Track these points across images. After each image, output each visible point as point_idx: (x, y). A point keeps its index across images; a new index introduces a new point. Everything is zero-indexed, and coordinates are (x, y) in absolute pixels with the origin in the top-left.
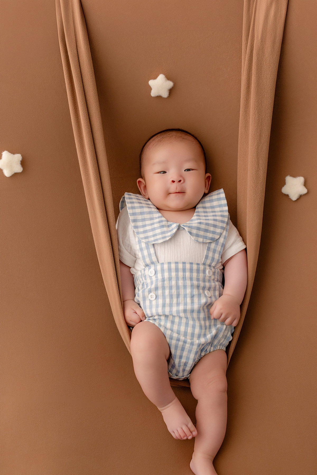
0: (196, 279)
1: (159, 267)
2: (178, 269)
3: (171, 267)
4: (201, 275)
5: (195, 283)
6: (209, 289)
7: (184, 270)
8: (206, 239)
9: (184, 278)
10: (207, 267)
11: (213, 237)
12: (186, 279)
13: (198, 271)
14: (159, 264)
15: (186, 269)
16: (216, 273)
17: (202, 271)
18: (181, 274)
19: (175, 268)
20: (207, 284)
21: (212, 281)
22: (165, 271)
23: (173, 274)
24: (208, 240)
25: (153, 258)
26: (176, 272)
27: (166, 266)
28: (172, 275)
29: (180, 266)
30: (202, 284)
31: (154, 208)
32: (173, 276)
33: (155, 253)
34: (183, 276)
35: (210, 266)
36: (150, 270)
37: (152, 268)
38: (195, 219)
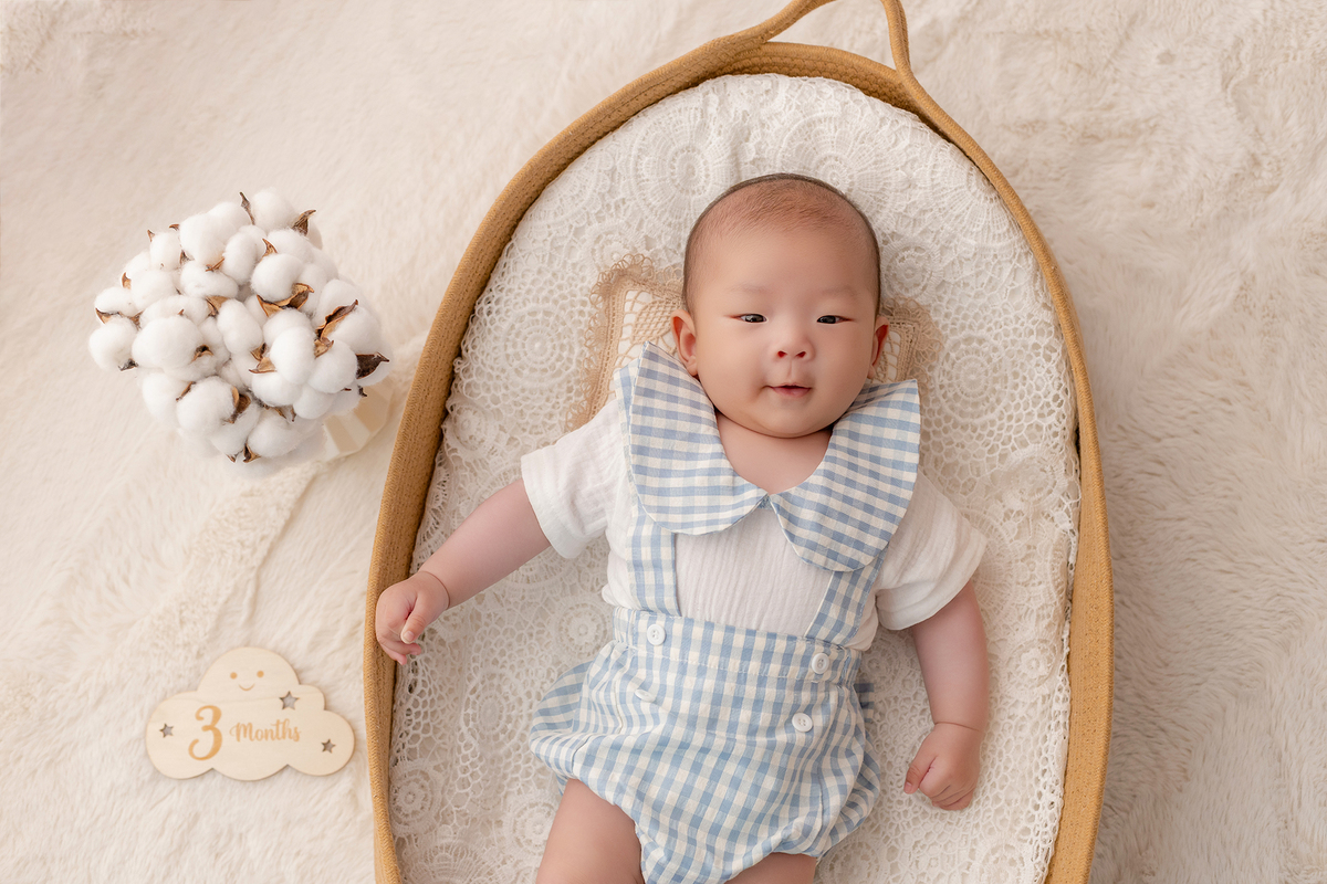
1: (677, 628)
4: (794, 671)
6: (808, 710)
7: (747, 654)
8: (835, 560)
10: (819, 648)
11: (855, 558)
12: (745, 680)
13: (787, 658)
14: (679, 618)
15: (753, 652)
16: (842, 664)
17: (800, 660)
18: (734, 664)
19: (721, 642)
20: (805, 697)
21: (822, 688)
22: (692, 645)
24: (839, 565)
25: (666, 599)
26: (722, 655)
27: (698, 632)
28: (709, 660)
29: (739, 640)
30: (790, 698)
35: (827, 643)
36: (652, 627)
37: (660, 623)
38: (817, 486)
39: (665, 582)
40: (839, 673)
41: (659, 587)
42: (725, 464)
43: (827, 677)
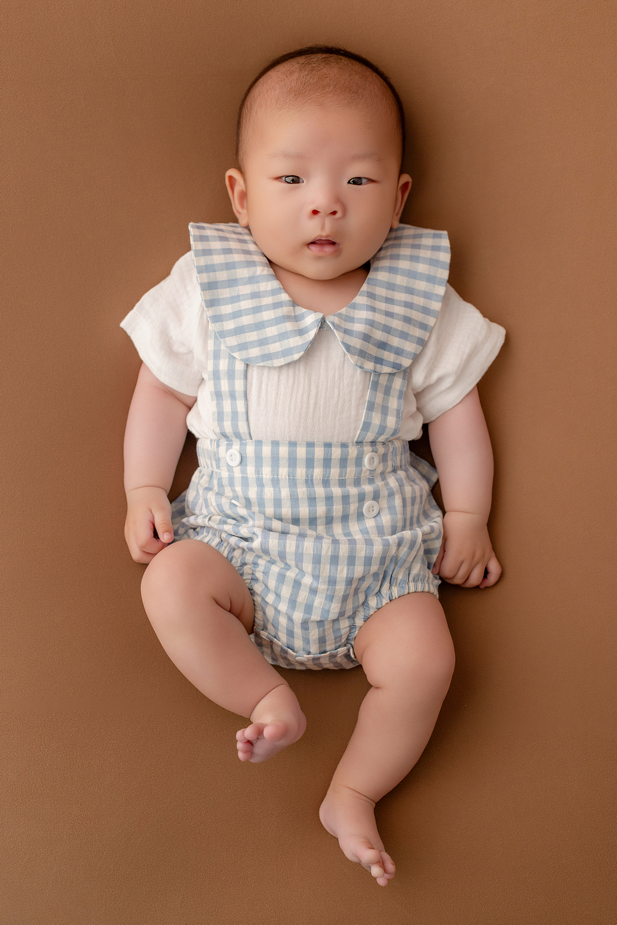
0: (337, 482)
1: (250, 450)
2: (295, 459)
3: (278, 454)
4: (351, 471)
5: (337, 491)
6: (375, 497)
7: (310, 463)
8: (383, 364)
9: (309, 481)
11: (398, 361)
12: (313, 484)
13: (343, 462)
14: (251, 441)
15: (315, 460)
16: (390, 455)
17: (354, 461)
18: (301, 472)
19: (287, 456)
20: (368, 488)
21: (378, 478)
22: (264, 462)
23: (283, 472)
25: (240, 423)
26: (289, 466)
27: (267, 450)
28: (280, 472)
29: (301, 452)
30: (353, 491)
31: (262, 264)
32: (282, 476)
33: (247, 413)
34: (307, 476)
35: (374, 443)
36: (230, 451)
37: (236, 447)
38: (363, 305)
39: (239, 410)
40: (390, 463)
41: (235, 414)
42: (285, 297)
43: (380, 469)
